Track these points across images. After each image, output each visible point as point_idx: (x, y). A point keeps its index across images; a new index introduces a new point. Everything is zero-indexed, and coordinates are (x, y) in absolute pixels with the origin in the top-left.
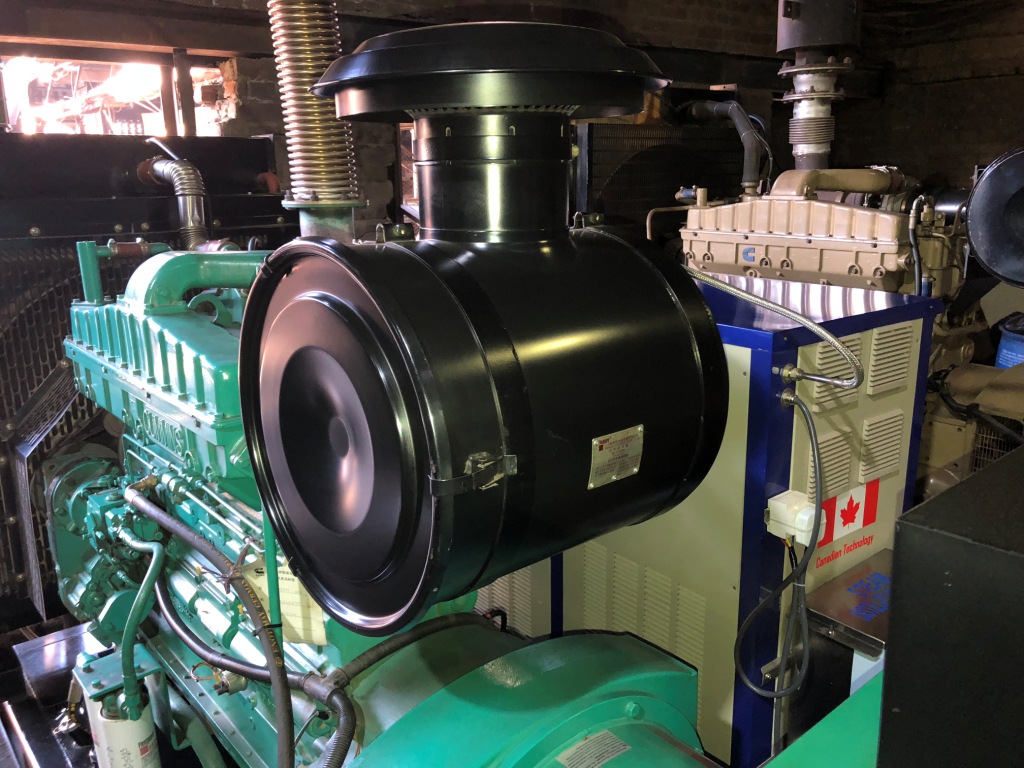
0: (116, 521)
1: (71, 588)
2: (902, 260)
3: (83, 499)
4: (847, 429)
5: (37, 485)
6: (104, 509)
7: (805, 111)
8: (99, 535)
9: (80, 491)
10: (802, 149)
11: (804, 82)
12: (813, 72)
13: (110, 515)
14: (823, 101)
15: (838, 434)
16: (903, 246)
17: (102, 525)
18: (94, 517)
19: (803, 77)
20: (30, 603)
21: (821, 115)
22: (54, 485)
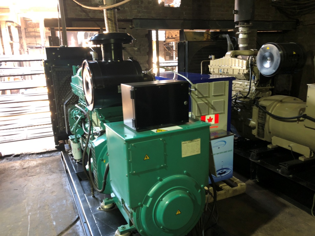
0: (77, 114)
1: (71, 128)
2: (247, 71)
3: (73, 111)
4: (207, 102)
5: (67, 110)
6: (76, 112)
7: (241, 36)
8: (75, 116)
9: (73, 110)
10: (241, 46)
11: (241, 29)
12: (242, 27)
13: (76, 113)
14: (245, 34)
15: (204, 102)
16: (247, 68)
17: (75, 115)
18: (74, 114)
19: (240, 28)
20: (66, 132)
21: (245, 37)
22: (69, 110)
